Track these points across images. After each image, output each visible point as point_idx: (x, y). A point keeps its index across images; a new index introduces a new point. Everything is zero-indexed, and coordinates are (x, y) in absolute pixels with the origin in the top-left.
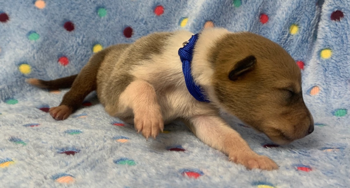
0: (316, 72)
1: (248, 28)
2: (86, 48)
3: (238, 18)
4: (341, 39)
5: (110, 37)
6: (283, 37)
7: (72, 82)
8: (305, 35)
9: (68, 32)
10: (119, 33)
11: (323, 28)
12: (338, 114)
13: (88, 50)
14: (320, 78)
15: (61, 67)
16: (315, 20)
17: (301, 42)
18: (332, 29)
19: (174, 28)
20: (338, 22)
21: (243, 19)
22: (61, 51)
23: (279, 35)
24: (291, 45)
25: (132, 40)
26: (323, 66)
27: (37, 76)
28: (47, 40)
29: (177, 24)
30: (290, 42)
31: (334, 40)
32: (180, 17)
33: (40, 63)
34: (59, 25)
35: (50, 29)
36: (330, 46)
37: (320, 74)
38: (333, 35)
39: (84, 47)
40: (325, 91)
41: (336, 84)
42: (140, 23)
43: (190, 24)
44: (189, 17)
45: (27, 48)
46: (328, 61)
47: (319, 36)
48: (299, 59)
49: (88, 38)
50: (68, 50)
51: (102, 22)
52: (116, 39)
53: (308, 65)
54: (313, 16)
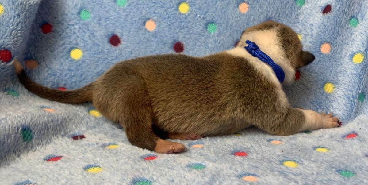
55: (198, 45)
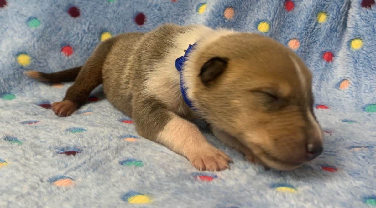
0: (346, 64)
1: (272, 15)
2: (92, 36)
3: (261, 5)
4: (372, 28)
5: (120, 24)
6: (310, 26)
7: (76, 75)
8: (334, 24)
9: (73, 18)
10: (130, 19)
11: (353, 16)
12: (369, 110)
13: (95, 38)
14: (350, 70)
15: (64, 58)
16: (345, 7)
17: (330, 31)
18: (363, 18)
19: (191, 15)
20: (369, 9)
21: (266, 6)
22: (64, 40)
23: (306, 23)
24: (318, 34)
25: (144, 28)
26: (354, 58)
27: (37, 68)
28: (48, 27)
29: (194, 10)
30: (317, 31)
31: (365, 29)
32: (198, 3)
33: (40, 53)
34: (63, 10)
35: (53, 14)
36: (360, 36)
37: (350, 66)
38: (364, 23)
39: (90, 35)
40: (356, 85)
41: (367, 77)
42: (154, 9)
43: (208, 11)
44: (208, 3)
45: (26, 37)
46: (358, 51)
47: (349, 25)
48: (327, 50)
49: (95, 25)
50: (72, 38)
51: (111, 7)
52: (127, 26)
53: (338, 57)
54: (342, 3)
55: (96, 13)
